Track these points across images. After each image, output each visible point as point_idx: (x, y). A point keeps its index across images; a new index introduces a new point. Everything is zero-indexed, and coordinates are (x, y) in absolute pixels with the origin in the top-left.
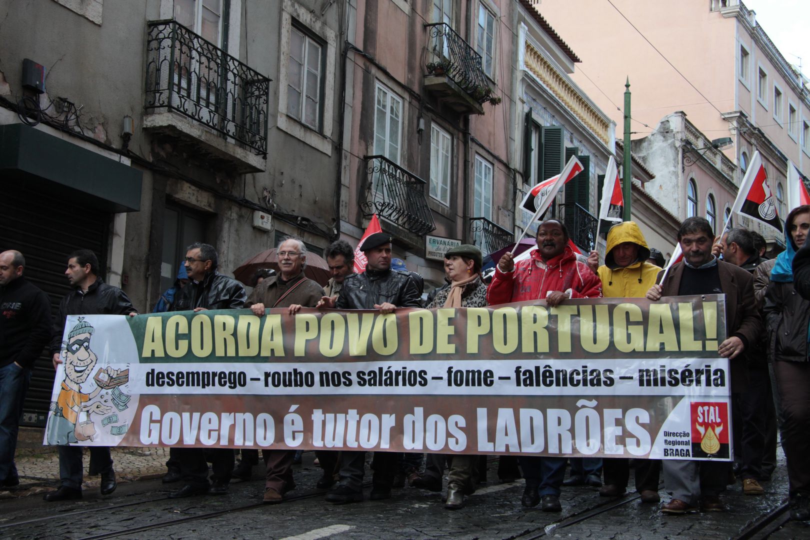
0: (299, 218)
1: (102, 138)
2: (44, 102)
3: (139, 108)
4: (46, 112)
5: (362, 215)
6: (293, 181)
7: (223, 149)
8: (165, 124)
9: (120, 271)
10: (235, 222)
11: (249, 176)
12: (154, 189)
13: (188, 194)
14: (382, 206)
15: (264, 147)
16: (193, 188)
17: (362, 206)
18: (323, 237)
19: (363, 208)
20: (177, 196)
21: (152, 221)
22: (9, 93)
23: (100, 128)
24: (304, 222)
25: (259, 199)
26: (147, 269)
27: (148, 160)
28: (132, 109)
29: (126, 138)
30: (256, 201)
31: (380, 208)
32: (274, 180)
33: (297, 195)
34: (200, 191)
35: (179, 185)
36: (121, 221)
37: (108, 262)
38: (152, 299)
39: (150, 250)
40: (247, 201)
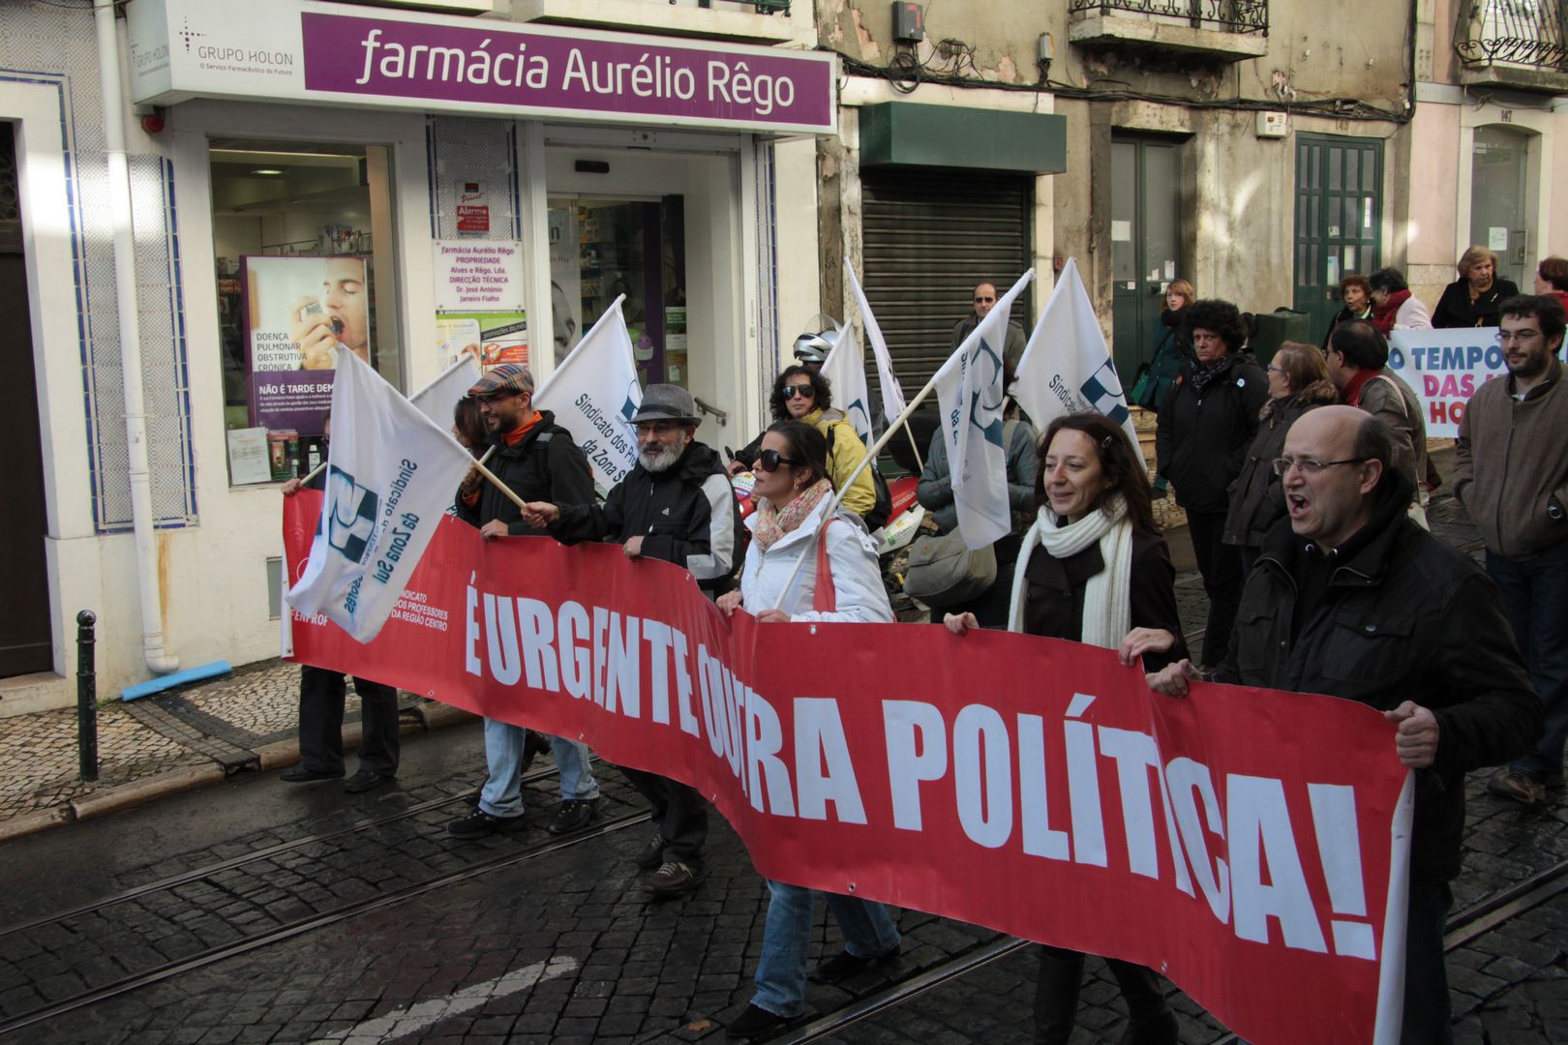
0: (1338, 103)
1: (1010, 78)
2: (926, 54)
3: (1061, 16)
4: (929, 65)
5: (1460, 63)
6: (1326, 46)
7: (1192, 44)
8: (1097, 34)
9: (1050, 254)
10: (1227, 137)
11: (1245, 65)
12: (1092, 125)
13: (1146, 116)
14: (1494, 44)
15: (1263, 18)
16: (1154, 105)
17: (1460, 49)
18: (1383, 120)
19: (1463, 52)
20: (1129, 125)
21: (1092, 171)
22: (878, 55)
23: (1006, 60)
24: (1346, 107)
25: (1266, 90)
26: (1091, 240)
27: (1079, 86)
28: (1051, 20)
29: (1043, 64)
30: (1261, 97)
31: (1490, 48)
32: (1291, 53)
33: (1333, 63)
34: (1165, 107)
35: (1131, 108)
36: (1045, 187)
37: (1032, 245)
38: (1100, 280)
39: (1092, 212)
40: (1243, 102)
